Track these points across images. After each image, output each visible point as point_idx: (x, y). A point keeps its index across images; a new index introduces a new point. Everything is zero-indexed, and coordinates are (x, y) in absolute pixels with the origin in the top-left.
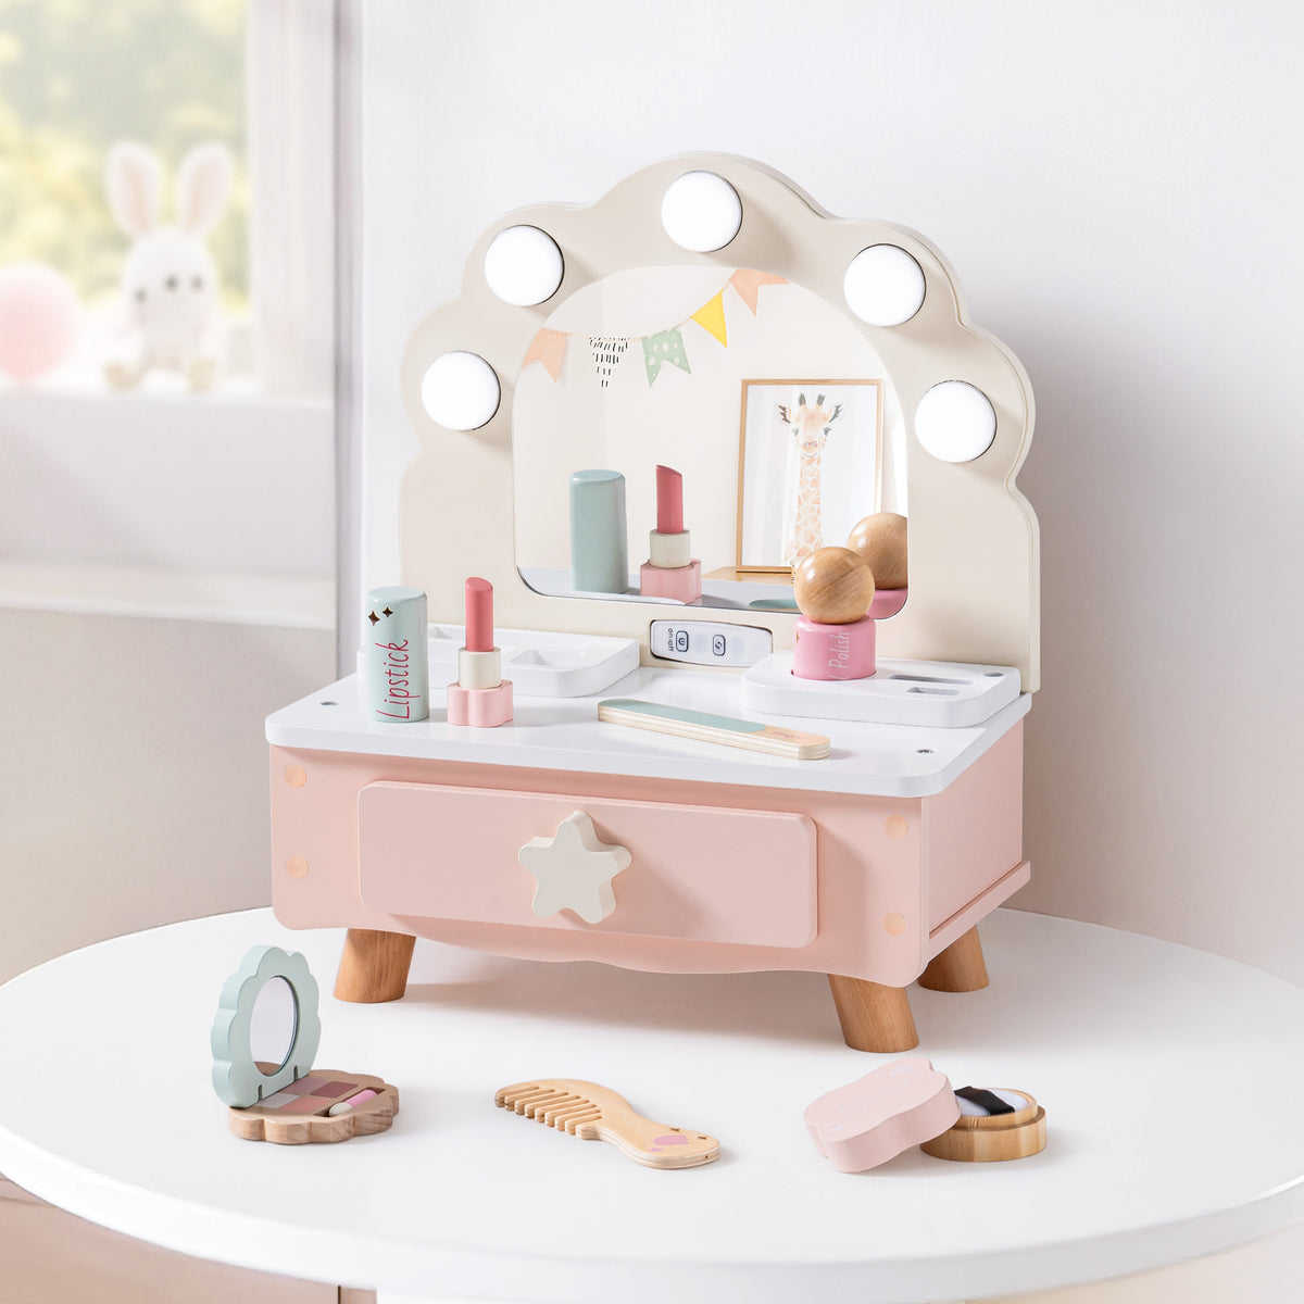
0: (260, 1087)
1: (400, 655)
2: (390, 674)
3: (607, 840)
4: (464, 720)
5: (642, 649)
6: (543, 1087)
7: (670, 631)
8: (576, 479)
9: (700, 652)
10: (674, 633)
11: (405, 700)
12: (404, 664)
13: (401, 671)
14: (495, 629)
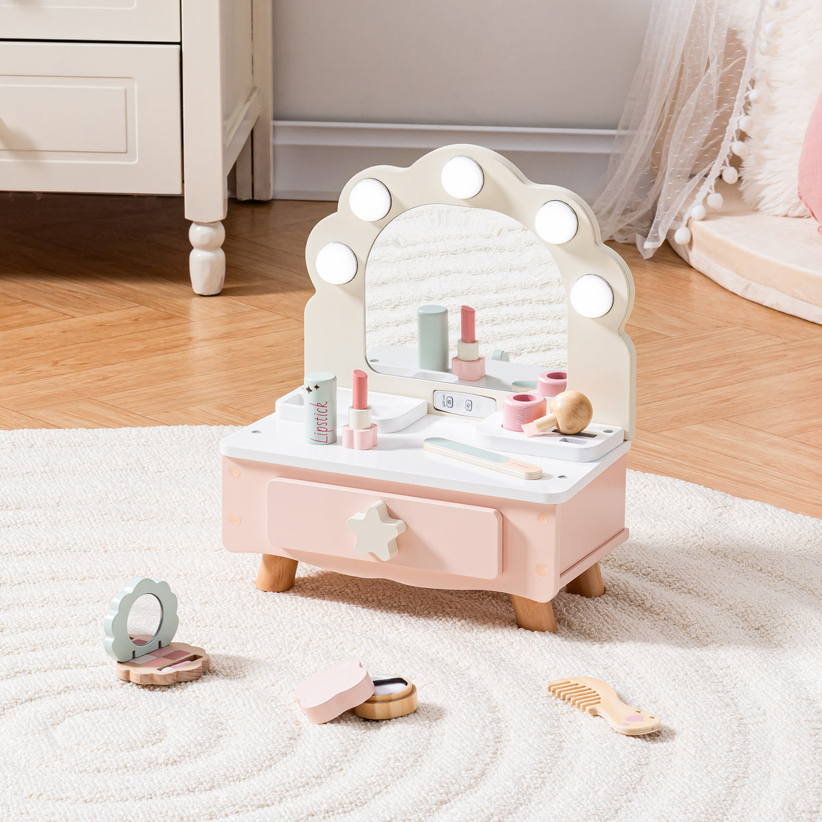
0: (134, 652)
1: (323, 409)
2: (318, 419)
3: (392, 515)
4: (351, 445)
5: (428, 405)
6: (573, 682)
7: (444, 396)
8: (421, 311)
9: (459, 408)
10: (446, 397)
11: (325, 433)
12: (325, 414)
13: (324, 418)
14: (368, 392)
